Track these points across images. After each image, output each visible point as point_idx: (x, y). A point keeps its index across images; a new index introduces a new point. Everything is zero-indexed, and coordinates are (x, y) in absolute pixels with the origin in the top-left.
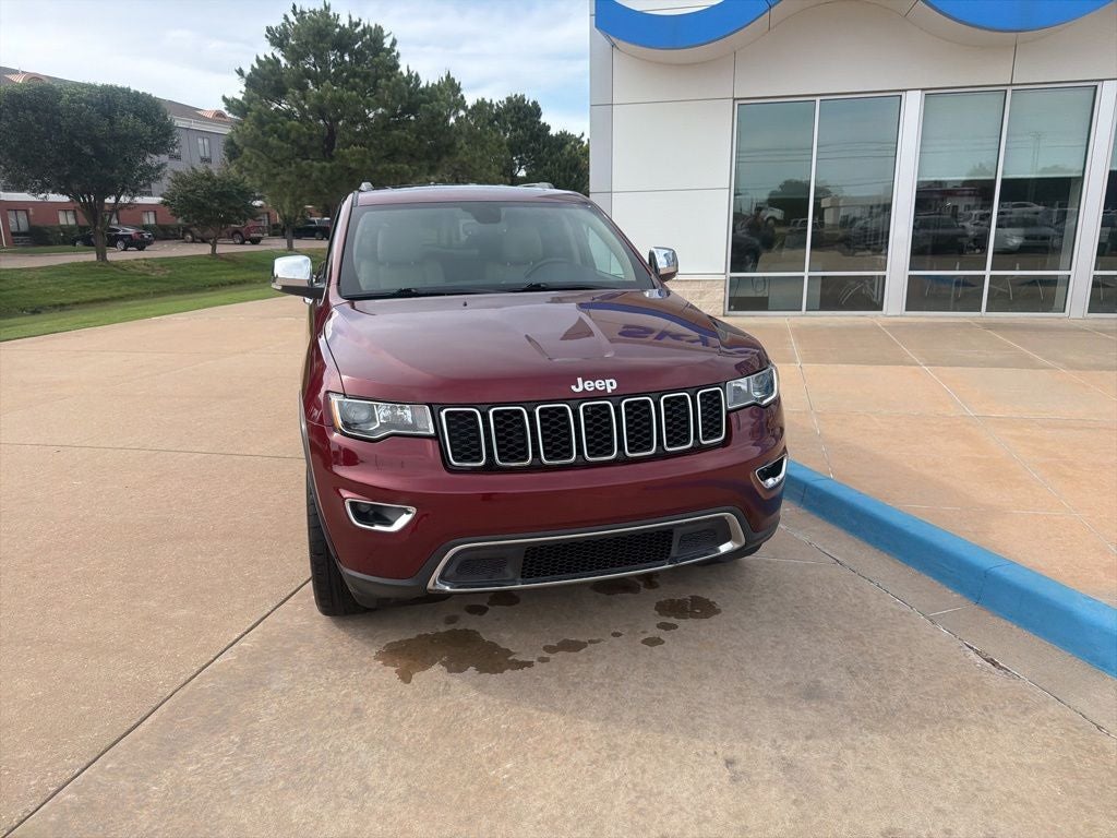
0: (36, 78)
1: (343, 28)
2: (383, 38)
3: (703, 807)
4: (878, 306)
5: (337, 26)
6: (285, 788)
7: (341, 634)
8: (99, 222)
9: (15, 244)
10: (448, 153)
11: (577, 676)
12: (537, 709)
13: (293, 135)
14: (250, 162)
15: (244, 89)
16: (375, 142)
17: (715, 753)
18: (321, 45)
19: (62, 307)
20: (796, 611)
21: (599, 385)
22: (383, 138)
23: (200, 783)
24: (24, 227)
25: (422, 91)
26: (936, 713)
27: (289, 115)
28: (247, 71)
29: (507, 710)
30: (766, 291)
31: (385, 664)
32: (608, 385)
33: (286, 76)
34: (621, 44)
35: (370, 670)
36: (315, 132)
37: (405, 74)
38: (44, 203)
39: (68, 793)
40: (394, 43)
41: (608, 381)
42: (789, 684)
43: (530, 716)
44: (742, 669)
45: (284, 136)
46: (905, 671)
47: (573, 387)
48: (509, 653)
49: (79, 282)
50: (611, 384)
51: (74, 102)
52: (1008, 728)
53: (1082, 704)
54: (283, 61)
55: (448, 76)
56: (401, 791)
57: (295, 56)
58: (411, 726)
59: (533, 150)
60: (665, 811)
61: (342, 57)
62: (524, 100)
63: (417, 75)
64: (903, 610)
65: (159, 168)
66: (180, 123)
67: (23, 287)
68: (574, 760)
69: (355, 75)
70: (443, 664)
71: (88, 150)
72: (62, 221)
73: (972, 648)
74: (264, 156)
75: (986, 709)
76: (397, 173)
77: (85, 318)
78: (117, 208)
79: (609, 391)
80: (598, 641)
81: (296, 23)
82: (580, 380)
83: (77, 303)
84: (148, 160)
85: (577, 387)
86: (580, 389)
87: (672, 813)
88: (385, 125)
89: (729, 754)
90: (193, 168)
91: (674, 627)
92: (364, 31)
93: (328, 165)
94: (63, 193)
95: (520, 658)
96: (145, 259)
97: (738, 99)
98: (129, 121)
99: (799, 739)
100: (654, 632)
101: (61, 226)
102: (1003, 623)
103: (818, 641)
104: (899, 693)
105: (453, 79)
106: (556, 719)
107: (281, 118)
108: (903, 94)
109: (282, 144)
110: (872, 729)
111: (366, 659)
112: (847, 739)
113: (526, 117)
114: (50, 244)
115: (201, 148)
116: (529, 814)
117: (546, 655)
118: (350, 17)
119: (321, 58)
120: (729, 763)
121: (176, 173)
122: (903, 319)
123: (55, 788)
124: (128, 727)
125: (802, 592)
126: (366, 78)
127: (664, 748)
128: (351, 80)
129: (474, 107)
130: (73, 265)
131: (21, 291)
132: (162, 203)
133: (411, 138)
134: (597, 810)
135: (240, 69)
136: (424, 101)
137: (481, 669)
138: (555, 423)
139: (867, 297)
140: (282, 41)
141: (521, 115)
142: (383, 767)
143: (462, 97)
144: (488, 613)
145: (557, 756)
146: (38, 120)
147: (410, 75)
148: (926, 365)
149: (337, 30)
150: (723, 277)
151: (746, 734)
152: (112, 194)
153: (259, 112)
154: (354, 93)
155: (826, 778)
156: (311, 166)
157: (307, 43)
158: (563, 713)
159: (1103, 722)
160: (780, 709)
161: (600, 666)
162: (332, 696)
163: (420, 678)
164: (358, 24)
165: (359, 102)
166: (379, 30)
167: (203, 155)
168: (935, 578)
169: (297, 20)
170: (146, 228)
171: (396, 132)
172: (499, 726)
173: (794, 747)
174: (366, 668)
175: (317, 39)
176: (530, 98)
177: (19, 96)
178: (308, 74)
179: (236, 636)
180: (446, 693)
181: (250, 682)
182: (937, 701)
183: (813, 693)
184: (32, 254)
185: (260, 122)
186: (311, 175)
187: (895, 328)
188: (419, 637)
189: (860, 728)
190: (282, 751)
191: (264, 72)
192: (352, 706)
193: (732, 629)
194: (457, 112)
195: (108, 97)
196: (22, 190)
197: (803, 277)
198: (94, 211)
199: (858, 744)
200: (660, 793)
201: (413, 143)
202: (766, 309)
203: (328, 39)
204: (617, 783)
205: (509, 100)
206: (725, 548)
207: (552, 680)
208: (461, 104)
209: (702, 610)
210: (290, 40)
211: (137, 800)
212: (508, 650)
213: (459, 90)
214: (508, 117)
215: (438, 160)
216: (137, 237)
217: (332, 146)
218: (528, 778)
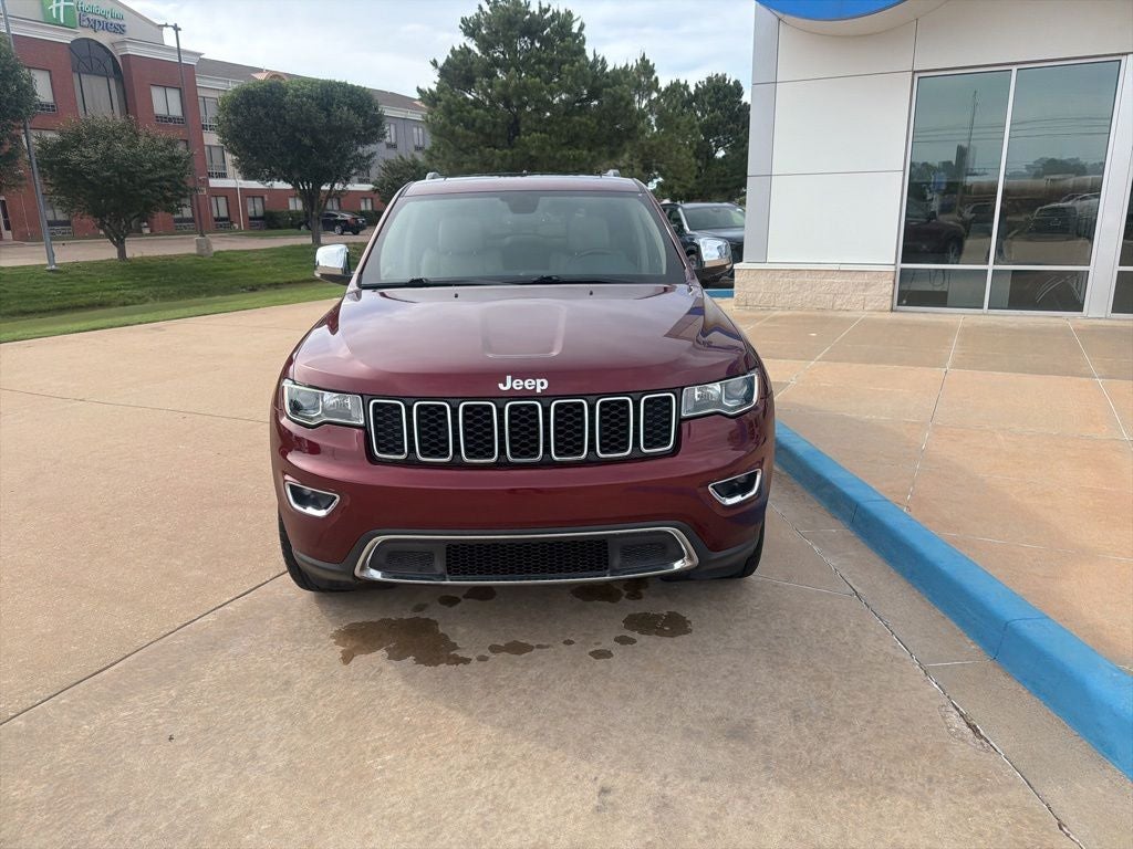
0: (276, 75)
1: (533, 14)
2: (571, 23)
3: (549, 833)
4: (1078, 306)
5: (528, 13)
6: (187, 745)
7: (316, 608)
8: (316, 207)
9: (251, 227)
10: (629, 138)
11: (504, 679)
12: (447, 707)
13: (478, 124)
14: (439, 150)
15: (438, 79)
16: (556, 128)
17: (596, 779)
18: (510, 33)
19: (276, 285)
20: (774, 642)
21: (528, 384)
22: (564, 124)
23: (124, 729)
24: (260, 213)
25: (607, 75)
26: (867, 776)
27: (476, 104)
28: (441, 62)
29: (419, 703)
30: (946, 285)
31: (336, 643)
32: (539, 384)
33: (475, 65)
34: (787, 18)
35: (319, 647)
36: (499, 120)
37: (591, 58)
38: (271, 191)
39: (21, 720)
40: (582, 27)
41: (539, 381)
42: (719, 719)
43: (437, 712)
44: (678, 695)
45: (469, 125)
46: (859, 723)
47: (501, 386)
48: (455, 646)
49: (294, 263)
50: (542, 384)
51: (297, 96)
52: (943, 807)
53: (1055, 792)
54: (476, 50)
55: (643, 59)
56: (280, 765)
57: (486, 45)
58: (324, 705)
59: (731, 131)
60: (509, 829)
61: (532, 44)
62: (725, 80)
63: (603, 59)
64: (899, 655)
65: (369, 157)
66: (388, 112)
67: (246, 267)
68: (452, 762)
69: (540, 61)
70: (387, 650)
71: (307, 141)
72: (292, 208)
73: (957, 709)
74: (452, 146)
75: (930, 780)
76: (575, 159)
77: (280, 297)
78: (331, 195)
79: (538, 391)
80: (547, 647)
81: (489, 12)
82: (509, 378)
83: (290, 283)
84: (360, 149)
85: (505, 385)
86: (508, 387)
87: (514, 832)
88: (568, 110)
89: (609, 783)
90: (401, 157)
91: (633, 641)
92: (553, 18)
93: (508, 152)
94: (286, 181)
95: (460, 654)
96: (355, 243)
97: (918, 72)
98: (344, 113)
99: (691, 778)
100: (608, 643)
101: (289, 212)
102: (1014, 685)
103: (780, 677)
104: (836, 748)
105: (648, 61)
106: (461, 719)
107: (467, 108)
108: (1123, 59)
109: (469, 132)
110: (780, 781)
111: (323, 636)
112: (746, 789)
113: (725, 96)
114: (279, 228)
115: (416, 137)
116: (378, 808)
117: (488, 653)
118: (540, 3)
119: (510, 46)
120: (604, 791)
121: (386, 162)
122: (1108, 323)
123: (14, 714)
124: (96, 670)
125: (793, 622)
126: (551, 63)
127: (547, 764)
128: (536, 67)
129: (667, 89)
130: (293, 247)
131: (243, 271)
132: (373, 190)
133: (592, 123)
134: (443, 817)
135: (435, 61)
136: (607, 85)
137: (419, 661)
138: (478, 421)
139: (1066, 295)
140: (474, 31)
141: (721, 95)
142: (279, 740)
143: (657, 79)
144: (457, 607)
145: (438, 756)
146: (267, 114)
147: (596, 60)
148: (1100, 378)
149: (528, 17)
150: (892, 269)
151: (639, 766)
152: (328, 182)
153: (448, 102)
154: (538, 80)
155: (698, 825)
156: (493, 154)
157: (496, 32)
158: (471, 714)
159: (1071, 820)
160: (692, 744)
161: (533, 672)
162: (274, 667)
163: (361, 660)
164: (547, 10)
165: (542, 89)
166: (569, 14)
167: (416, 143)
168: (958, 625)
169: (491, 9)
170: (362, 214)
171: (577, 118)
172: (403, 717)
173: (682, 787)
174: (317, 645)
175: (507, 27)
176: (731, 78)
177: (252, 92)
178: (496, 63)
179: (228, 599)
180: (374, 678)
181: (215, 644)
182: (876, 763)
183: (739, 733)
184: (263, 236)
185: (449, 112)
186: (492, 163)
187: (1091, 333)
188: (382, 621)
189: (768, 779)
190: (204, 711)
191: (457, 62)
192: (285, 678)
193: (693, 653)
194: (650, 94)
195: (327, 91)
196: (254, 179)
197: (986, 271)
198: (310, 198)
199: (754, 794)
200: (514, 810)
201: (593, 128)
202: (944, 305)
203: (518, 27)
204: (478, 793)
205: (709, 79)
206: (678, 565)
207: (479, 680)
208: (654, 85)
209: (672, 628)
210: (483, 29)
211: (67, 735)
212: (455, 644)
213: (653, 72)
214: (706, 99)
215: (620, 145)
216: (353, 222)
217: (517, 133)
218: (399, 772)
